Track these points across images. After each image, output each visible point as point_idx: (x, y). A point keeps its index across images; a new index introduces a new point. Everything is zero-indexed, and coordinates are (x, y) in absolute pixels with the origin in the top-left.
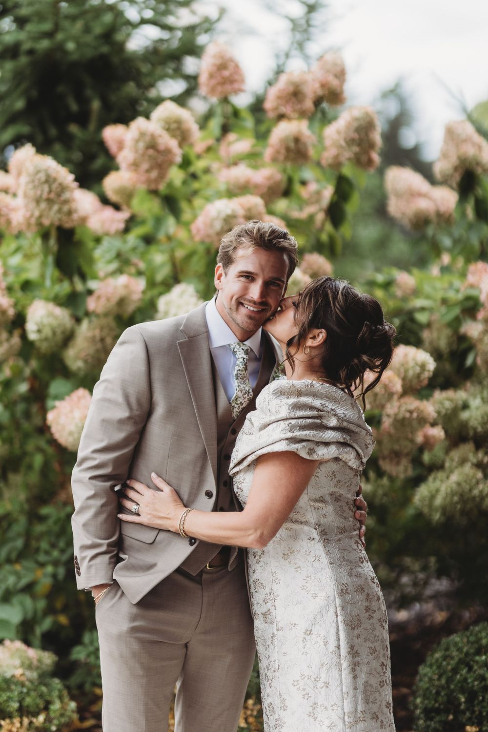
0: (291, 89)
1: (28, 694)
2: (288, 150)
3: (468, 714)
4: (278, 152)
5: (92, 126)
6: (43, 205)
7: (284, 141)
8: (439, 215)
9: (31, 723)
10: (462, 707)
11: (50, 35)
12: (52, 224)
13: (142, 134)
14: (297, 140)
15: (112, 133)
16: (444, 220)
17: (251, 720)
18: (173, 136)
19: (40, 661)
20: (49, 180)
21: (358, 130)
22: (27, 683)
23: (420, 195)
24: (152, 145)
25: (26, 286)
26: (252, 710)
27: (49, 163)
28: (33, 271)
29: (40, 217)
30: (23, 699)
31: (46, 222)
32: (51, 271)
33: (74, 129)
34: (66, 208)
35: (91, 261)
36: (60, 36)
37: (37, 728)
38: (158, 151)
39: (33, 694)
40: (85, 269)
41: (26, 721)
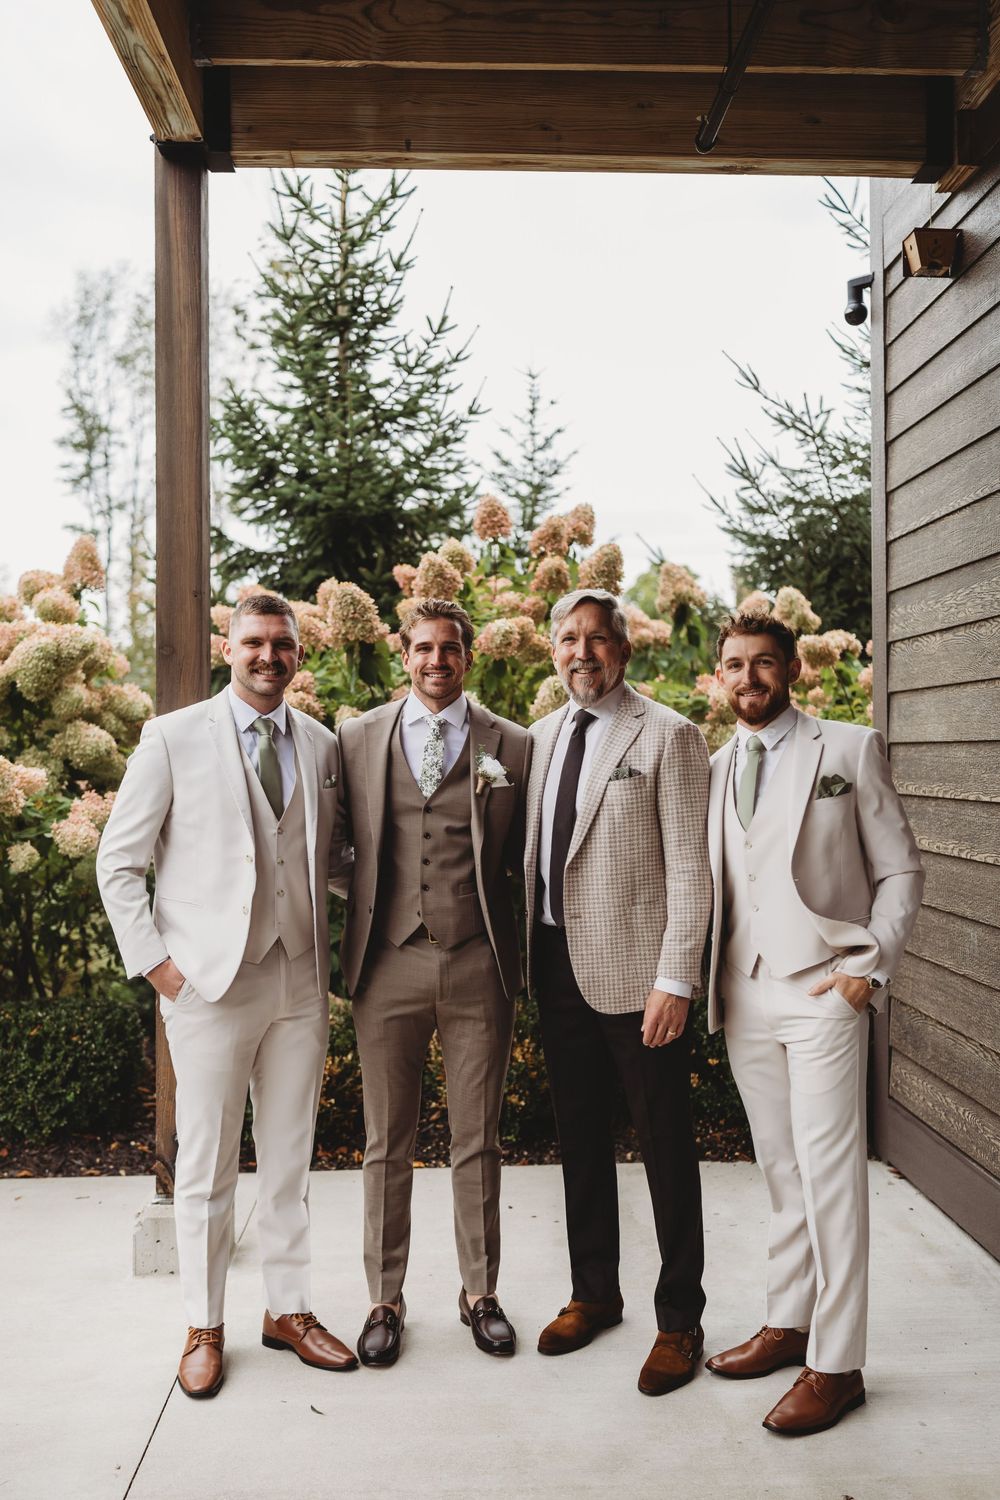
0: (551, 531)
1: (338, 1036)
2: (551, 579)
3: (709, 1049)
4: (542, 582)
5: (377, 571)
6: (349, 624)
7: (547, 572)
8: (656, 641)
9: (341, 1061)
10: (705, 1042)
11: (343, 495)
12: (357, 640)
13: (432, 565)
14: (558, 572)
15: (401, 571)
16: (660, 645)
17: (528, 1056)
18: (457, 567)
19: (346, 1007)
20: (354, 602)
21: (607, 564)
22: (337, 1027)
23: (644, 626)
24: (441, 573)
25: (333, 693)
26: (528, 1048)
27: (352, 588)
28: (337, 681)
29: (347, 633)
30: (334, 1040)
31: (352, 638)
32: (354, 681)
33: (363, 570)
34: (368, 626)
35: (388, 671)
36: (352, 495)
37: (346, 1065)
38: (445, 579)
39: (342, 1036)
40: (383, 678)
41: (337, 1059)
